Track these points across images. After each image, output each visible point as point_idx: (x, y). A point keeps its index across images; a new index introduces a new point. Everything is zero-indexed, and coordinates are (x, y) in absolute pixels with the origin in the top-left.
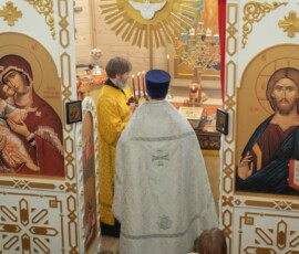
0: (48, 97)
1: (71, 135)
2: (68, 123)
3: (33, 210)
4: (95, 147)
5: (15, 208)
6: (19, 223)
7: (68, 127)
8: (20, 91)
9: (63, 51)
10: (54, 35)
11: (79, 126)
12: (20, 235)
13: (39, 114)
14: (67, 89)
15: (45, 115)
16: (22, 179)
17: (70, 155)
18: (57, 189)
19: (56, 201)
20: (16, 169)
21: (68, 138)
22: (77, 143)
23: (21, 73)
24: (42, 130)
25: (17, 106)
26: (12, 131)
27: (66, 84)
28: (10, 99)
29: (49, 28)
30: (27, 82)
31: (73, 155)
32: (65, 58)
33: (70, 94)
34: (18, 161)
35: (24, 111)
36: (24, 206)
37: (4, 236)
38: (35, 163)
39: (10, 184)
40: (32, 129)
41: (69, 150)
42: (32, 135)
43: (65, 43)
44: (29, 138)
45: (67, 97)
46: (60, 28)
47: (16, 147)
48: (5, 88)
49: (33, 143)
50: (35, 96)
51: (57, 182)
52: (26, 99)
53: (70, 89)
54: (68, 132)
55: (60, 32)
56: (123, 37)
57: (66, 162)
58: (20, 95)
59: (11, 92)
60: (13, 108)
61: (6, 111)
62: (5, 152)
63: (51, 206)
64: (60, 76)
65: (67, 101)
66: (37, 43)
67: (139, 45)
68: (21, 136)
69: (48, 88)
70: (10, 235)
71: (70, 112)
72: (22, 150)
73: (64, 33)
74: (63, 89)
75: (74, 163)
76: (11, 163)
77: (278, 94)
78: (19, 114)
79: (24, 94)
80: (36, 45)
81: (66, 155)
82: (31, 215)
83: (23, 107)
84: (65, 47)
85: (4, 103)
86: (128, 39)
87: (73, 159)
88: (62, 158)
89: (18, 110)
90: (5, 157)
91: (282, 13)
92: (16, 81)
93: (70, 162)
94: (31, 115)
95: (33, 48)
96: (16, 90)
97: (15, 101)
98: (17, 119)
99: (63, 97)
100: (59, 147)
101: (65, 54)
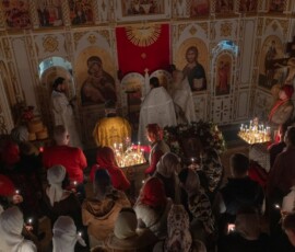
0: (109, 71)
8: (97, 70)
15: (107, 79)
29: (108, 43)
40: (103, 85)
42: (103, 87)
44: (102, 89)
50: (104, 72)
52: (100, 74)
59: (93, 71)
60: (95, 78)
69: (109, 67)
77: (189, 57)
80: (103, 50)
83: (99, 77)
91: (190, 27)
96: (95, 70)
97: (95, 75)
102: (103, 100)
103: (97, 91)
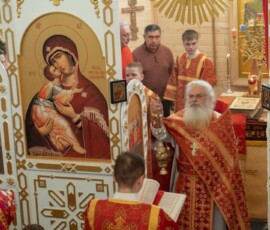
0: (93, 77)
1: (117, 115)
2: (113, 102)
3: (80, 194)
4: (144, 133)
5: (62, 193)
6: (66, 209)
7: (113, 107)
8: (66, 71)
9: (107, 28)
10: (98, 13)
11: (125, 107)
12: (68, 220)
13: (84, 95)
14: (111, 68)
15: (90, 96)
16: (69, 162)
17: (115, 136)
18: (103, 172)
19: (103, 185)
20: (63, 152)
21: (114, 118)
22: (123, 124)
23: (66, 53)
24: (88, 111)
25: (63, 87)
26: (58, 112)
27: (111, 63)
28: (56, 80)
29: (93, 6)
30: (72, 62)
31: (119, 136)
32: (109, 36)
33: (115, 73)
34: (65, 143)
35: (70, 92)
36: (71, 190)
37: (52, 222)
38: (82, 145)
39: (57, 167)
40: (78, 110)
41: (115, 131)
42: (78, 116)
43: (108, 21)
44: (75, 120)
45: (112, 77)
46: (104, 6)
47: (63, 129)
48: (52, 69)
49: (80, 125)
51: (103, 165)
52: (73, 80)
53: (114, 68)
54: (114, 112)
55: (104, 10)
56: (166, 14)
57: (112, 144)
58: (66, 76)
59: (57, 73)
60: (59, 89)
61: (53, 92)
62: (52, 135)
63: (98, 191)
64: (104, 55)
65: (112, 80)
66: (82, 22)
67: (183, 21)
68: (68, 118)
69: (93, 68)
70: (58, 221)
71: (115, 91)
72: (69, 132)
73: (108, 11)
74: (107, 68)
75: (119, 144)
76: (59, 146)
78: (66, 95)
79: (70, 74)
80: (81, 24)
81: (111, 136)
82: (79, 200)
83: (69, 88)
84: (109, 25)
85: (51, 85)
86: (171, 16)
87: (118, 140)
88: (108, 140)
89: (64, 91)
90: (53, 140)
92: (63, 61)
93: (115, 144)
94: (77, 96)
95: (78, 27)
96: (62, 71)
97: (61, 82)
98: (64, 101)
99: (108, 76)
100: (105, 128)
101: (109, 32)
102: (78, 148)
103: (63, 123)
